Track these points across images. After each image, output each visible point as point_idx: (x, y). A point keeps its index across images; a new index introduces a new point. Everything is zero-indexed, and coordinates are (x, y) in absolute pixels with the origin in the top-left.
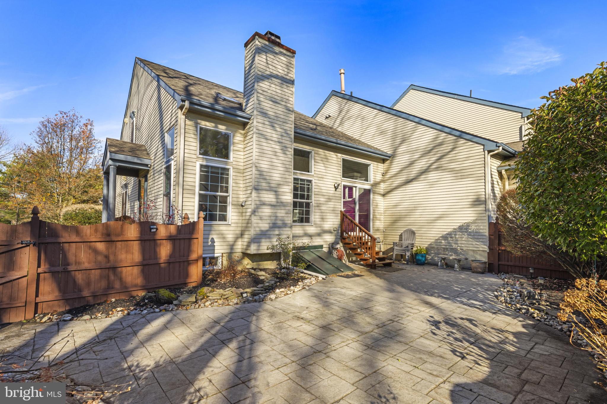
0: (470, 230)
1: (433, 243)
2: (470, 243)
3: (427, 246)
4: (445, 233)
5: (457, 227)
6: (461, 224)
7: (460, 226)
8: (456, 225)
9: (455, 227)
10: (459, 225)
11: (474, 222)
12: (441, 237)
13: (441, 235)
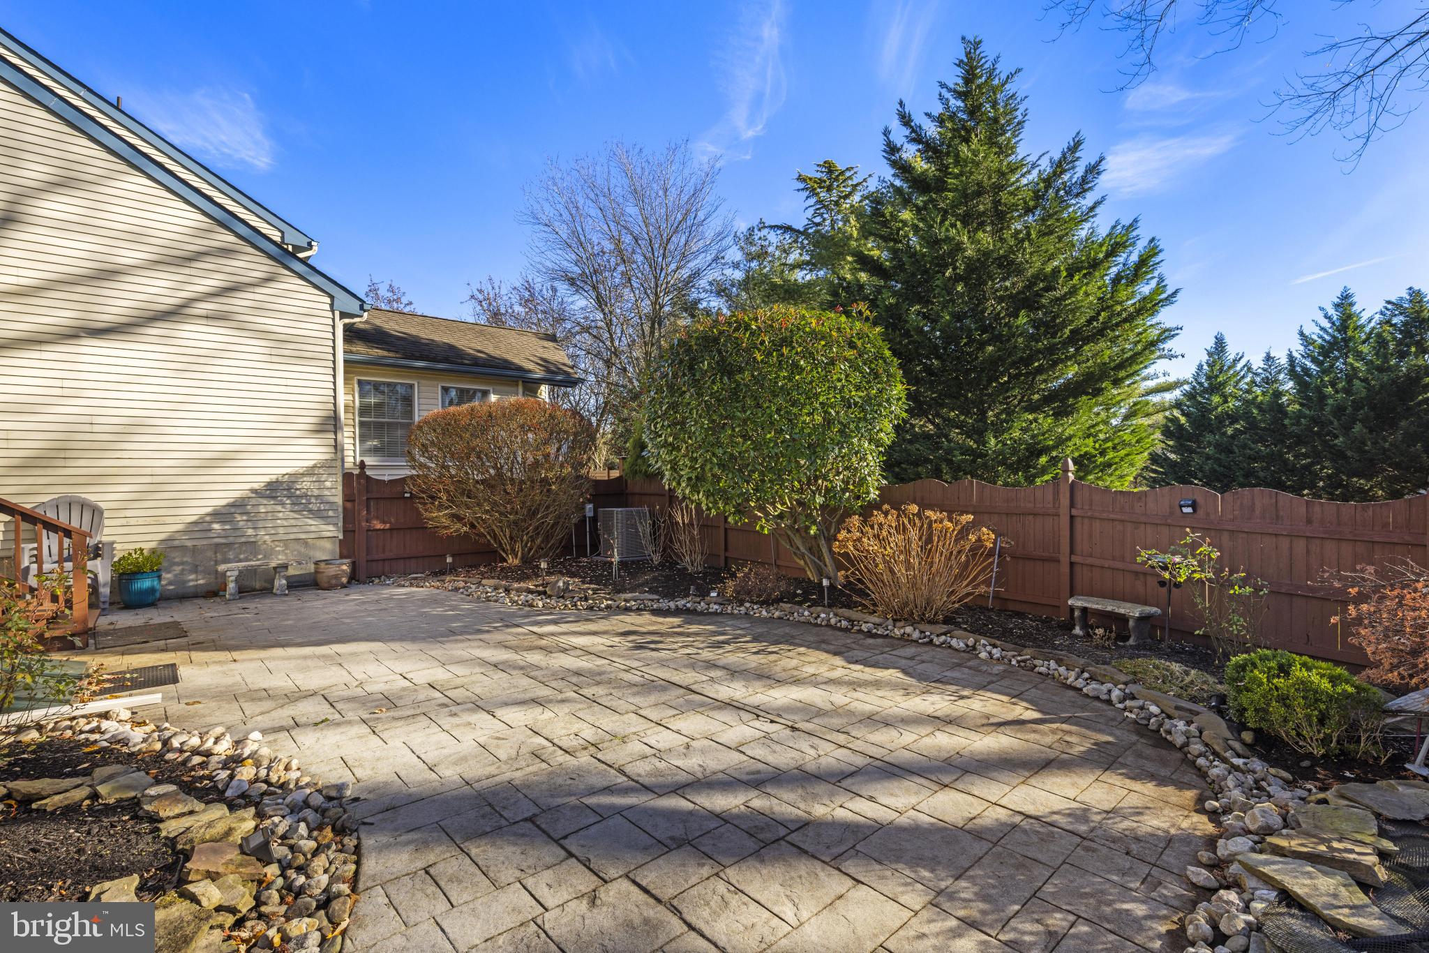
0: (298, 492)
1: (177, 536)
2: (293, 522)
3: (153, 545)
4: (224, 502)
5: (263, 484)
6: (274, 478)
7: (269, 483)
8: (259, 482)
9: (256, 486)
10: (267, 479)
11: (310, 471)
12: (208, 515)
13: (209, 510)
